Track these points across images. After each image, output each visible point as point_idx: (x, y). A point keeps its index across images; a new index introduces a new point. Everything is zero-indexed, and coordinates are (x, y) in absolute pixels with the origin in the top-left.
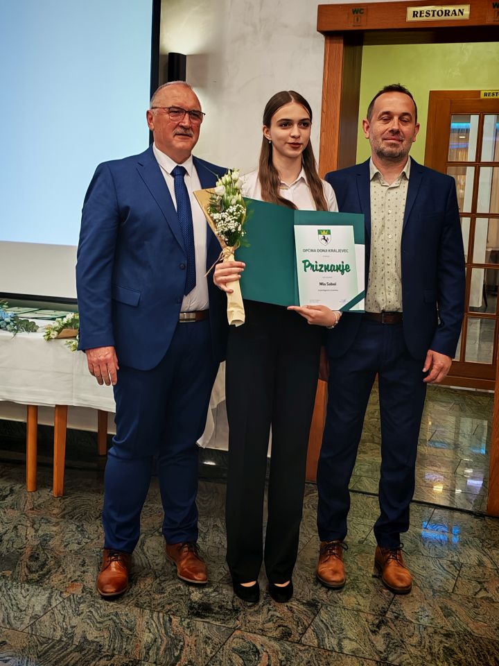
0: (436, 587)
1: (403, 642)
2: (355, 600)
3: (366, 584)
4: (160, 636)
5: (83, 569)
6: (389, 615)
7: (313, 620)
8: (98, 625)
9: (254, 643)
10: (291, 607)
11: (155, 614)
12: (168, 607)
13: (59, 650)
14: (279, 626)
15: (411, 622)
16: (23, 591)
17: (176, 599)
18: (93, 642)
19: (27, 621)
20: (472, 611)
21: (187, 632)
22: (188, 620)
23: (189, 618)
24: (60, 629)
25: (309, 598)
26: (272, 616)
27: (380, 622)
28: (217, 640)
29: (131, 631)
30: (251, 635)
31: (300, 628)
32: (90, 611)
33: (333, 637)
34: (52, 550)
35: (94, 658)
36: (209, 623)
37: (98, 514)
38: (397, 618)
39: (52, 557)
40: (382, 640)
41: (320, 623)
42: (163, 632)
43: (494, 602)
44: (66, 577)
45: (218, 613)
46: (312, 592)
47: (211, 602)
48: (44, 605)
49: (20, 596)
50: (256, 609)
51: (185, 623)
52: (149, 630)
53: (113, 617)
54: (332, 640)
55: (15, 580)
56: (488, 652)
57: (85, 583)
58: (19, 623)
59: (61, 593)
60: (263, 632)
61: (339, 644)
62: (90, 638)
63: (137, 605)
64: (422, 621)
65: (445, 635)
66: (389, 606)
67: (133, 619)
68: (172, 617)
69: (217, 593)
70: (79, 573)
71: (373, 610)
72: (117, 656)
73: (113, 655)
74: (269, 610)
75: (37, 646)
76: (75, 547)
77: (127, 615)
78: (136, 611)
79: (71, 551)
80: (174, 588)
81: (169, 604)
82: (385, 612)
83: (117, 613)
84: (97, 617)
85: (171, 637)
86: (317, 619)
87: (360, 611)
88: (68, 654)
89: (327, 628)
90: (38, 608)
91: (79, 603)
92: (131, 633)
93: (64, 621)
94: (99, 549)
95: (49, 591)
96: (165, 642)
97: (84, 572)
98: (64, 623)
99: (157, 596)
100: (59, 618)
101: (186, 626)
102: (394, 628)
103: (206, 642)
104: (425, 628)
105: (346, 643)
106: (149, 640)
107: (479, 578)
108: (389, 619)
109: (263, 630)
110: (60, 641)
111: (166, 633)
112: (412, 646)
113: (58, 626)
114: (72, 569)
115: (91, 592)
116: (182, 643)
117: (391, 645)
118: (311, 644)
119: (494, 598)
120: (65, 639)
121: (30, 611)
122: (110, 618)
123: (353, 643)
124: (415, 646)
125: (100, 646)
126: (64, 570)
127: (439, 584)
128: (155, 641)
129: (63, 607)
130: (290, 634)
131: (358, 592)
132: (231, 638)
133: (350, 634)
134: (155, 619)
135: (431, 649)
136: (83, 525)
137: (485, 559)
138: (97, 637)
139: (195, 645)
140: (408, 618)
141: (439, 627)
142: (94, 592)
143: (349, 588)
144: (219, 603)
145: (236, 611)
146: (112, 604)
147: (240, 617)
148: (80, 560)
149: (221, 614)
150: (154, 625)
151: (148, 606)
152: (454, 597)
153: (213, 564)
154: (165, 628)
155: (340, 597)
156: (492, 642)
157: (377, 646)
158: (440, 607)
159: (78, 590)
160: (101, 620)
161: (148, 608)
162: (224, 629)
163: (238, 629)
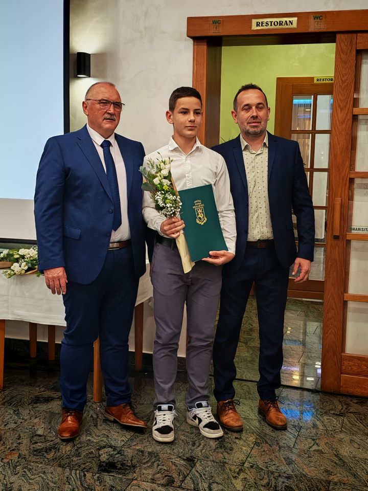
0: (281, 444)
1: (255, 483)
2: (222, 456)
3: (230, 443)
4: (77, 487)
5: (19, 441)
6: (246, 465)
7: (190, 471)
8: (31, 481)
9: (147, 489)
10: (175, 463)
11: (73, 472)
12: (83, 466)
14: (166, 476)
15: (262, 469)
17: (89, 460)
20: (307, 460)
21: (97, 483)
22: (98, 475)
23: (99, 473)
25: (188, 456)
26: (160, 469)
27: (239, 470)
28: (119, 488)
29: (55, 484)
30: (145, 483)
31: (181, 476)
32: (24, 471)
33: (205, 482)
36: (113, 476)
37: (30, 401)
38: (252, 467)
40: (241, 482)
41: (196, 473)
42: (79, 483)
43: (323, 453)
44: (6, 448)
45: (120, 469)
46: (190, 451)
47: (116, 461)
50: (149, 464)
51: (96, 477)
52: (69, 483)
53: (41, 474)
54: (204, 484)
56: (317, 487)
57: (20, 451)
59: (3, 459)
61: (209, 487)
63: (60, 466)
64: (270, 469)
65: (286, 477)
66: (247, 459)
67: (57, 475)
68: (86, 473)
69: (119, 455)
70: (15, 445)
71: (235, 462)
74: (158, 465)
76: (13, 426)
77: (52, 473)
78: (59, 470)
79: (9, 428)
80: (87, 452)
81: (84, 464)
82: (244, 463)
83: (44, 472)
84: (29, 475)
85: (85, 487)
86: (193, 470)
87: (225, 463)
89: (201, 476)
91: (16, 466)
92: (55, 486)
93: (4, 479)
94: (30, 427)
97: (19, 443)
98: (5, 481)
99: (75, 459)
100: (1, 477)
101: (97, 479)
102: (250, 474)
103: (111, 490)
104: (272, 473)
105: (214, 485)
107: (313, 436)
108: (246, 468)
109: (153, 480)
111: (82, 485)
112: (262, 486)
114: (11, 442)
115: (25, 458)
117: (247, 486)
118: (190, 488)
119: (323, 450)
122: (39, 475)
123: (220, 485)
124: (265, 486)
126: (4, 443)
127: (284, 442)
129: (4, 469)
130: (173, 482)
131: (225, 450)
132: (130, 486)
133: (217, 480)
134: (73, 475)
135: (276, 488)
136: (18, 410)
137: (318, 423)
138: (29, 490)
140: (260, 466)
141: (283, 472)
142: (27, 457)
143: (218, 447)
144: (121, 461)
145: (134, 466)
146: (41, 465)
147: (137, 471)
148: (17, 435)
149: (123, 469)
150: (72, 479)
151: (68, 466)
152: (294, 450)
153: (117, 434)
154: (80, 481)
155: (211, 454)
156: (320, 481)
157: (237, 486)
158: (284, 458)
159: (15, 457)
160: (33, 477)
161: (68, 468)
162: (124, 480)
163: (135, 480)
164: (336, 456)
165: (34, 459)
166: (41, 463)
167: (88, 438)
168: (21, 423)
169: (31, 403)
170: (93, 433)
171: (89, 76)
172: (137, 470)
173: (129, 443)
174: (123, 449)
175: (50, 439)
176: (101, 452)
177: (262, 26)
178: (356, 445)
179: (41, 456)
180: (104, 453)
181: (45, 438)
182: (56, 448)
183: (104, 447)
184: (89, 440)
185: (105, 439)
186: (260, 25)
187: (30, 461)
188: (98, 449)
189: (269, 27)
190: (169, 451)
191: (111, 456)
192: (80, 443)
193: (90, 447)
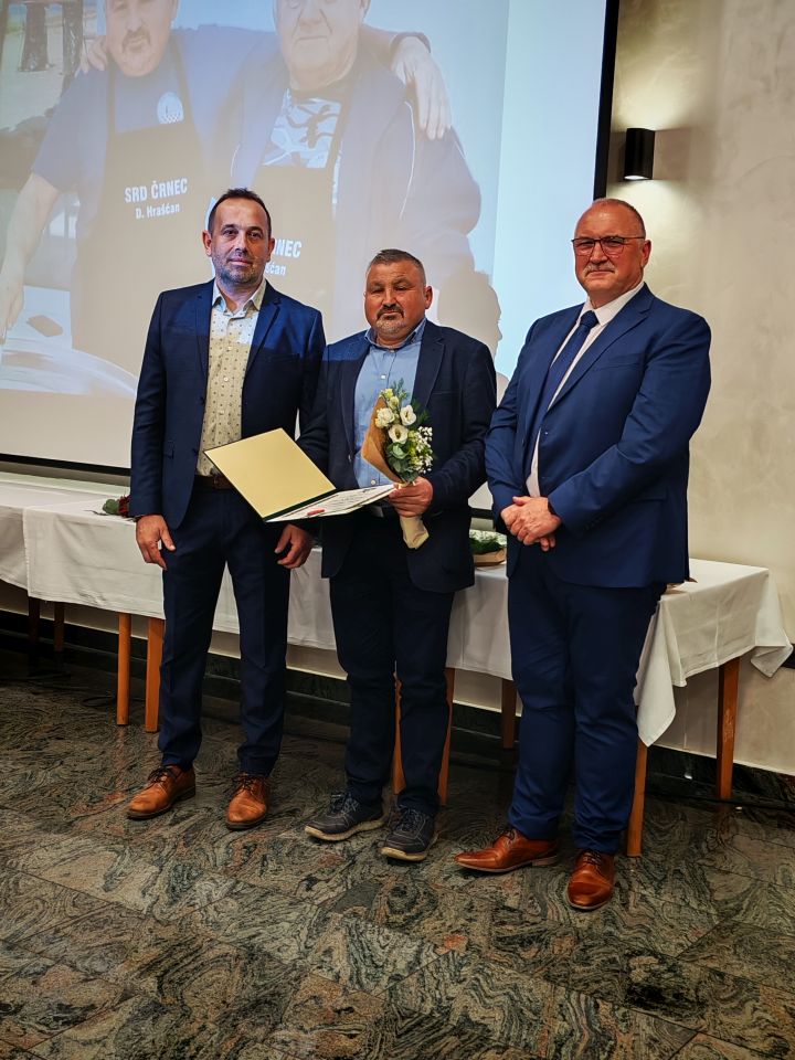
4: (580, 1029)
5: (469, 915)
8: (488, 1001)
9: (726, 1055)
10: (791, 1009)
11: (574, 995)
12: (595, 986)
13: (428, 1030)
14: (770, 1035)
16: (381, 938)
17: (606, 976)
18: (478, 1024)
19: (384, 981)
21: (622, 1026)
22: (623, 1010)
23: (626, 1007)
24: (430, 998)
26: (759, 1019)
28: (666, 1044)
29: (535, 1014)
30: (723, 1043)
32: (477, 979)
34: (425, 882)
35: (478, 1048)
36: (656, 1017)
39: (425, 893)
42: (585, 1022)
44: (444, 924)
45: (671, 1004)
47: (662, 986)
48: (410, 963)
49: (376, 945)
50: (734, 1005)
51: (619, 1014)
52: (564, 1017)
53: (510, 991)
55: (370, 921)
57: (471, 937)
58: (372, 984)
59: (436, 946)
60: (741, 1041)
62: (474, 1017)
63: (547, 978)
67: (539, 997)
68: (599, 1001)
69: (672, 974)
70: (462, 921)
72: (512, 1050)
73: (506, 1048)
74: (755, 1009)
75: (396, 1020)
76: (461, 882)
77: (530, 991)
78: (545, 986)
79: (453, 888)
80: (604, 958)
81: (598, 982)
83: (516, 986)
84: (486, 988)
85: (595, 1031)
88: (441, 1037)
90: (401, 965)
91: (461, 966)
92: (535, 1018)
93: (437, 989)
94: (494, 889)
95: (418, 943)
96: (586, 1038)
97: (470, 920)
98: (437, 992)
99: (578, 969)
100: (430, 982)
101: (620, 1017)
103: (650, 1046)
106: (563, 1032)
109: (741, 1038)
110: (431, 1016)
111: (589, 1024)
113: (428, 995)
114: (453, 914)
115: (479, 951)
116: (612, 1043)
120: (437, 1015)
121: (390, 968)
122: (505, 991)
125: (489, 1031)
126: (441, 915)
128: (571, 1035)
129: (437, 968)
132: (691, 1045)
134: (574, 1002)
138: (483, 1018)
139: (633, 1048)
142: (484, 950)
144: (673, 988)
145: (702, 1004)
146: (509, 971)
147: (707, 1015)
148: (466, 903)
149: (677, 1007)
150: (571, 1009)
151: (563, 981)
153: (669, 930)
154: (587, 1017)
159: (460, 946)
160: (492, 993)
161: (563, 984)
162: (679, 1030)
163: (701, 1032)
165: (496, 955)
166: (511, 966)
167: (608, 929)
170: (618, 918)
171: (649, 177)
172: (708, 1013)
173: (693, 951)
174: (680, 963)
175: (531, 920)
176: (633, 962)
179: (510, 952)
180: (640, 966)
181: (520, 917)
182: (541, 941)
183: (640, 953)
184: (610, 934)
185: (642, 936)
188: (627, 955)
190: (779, 982)
191: (654, 973)
192: (591, 937)
193: (612, 948)
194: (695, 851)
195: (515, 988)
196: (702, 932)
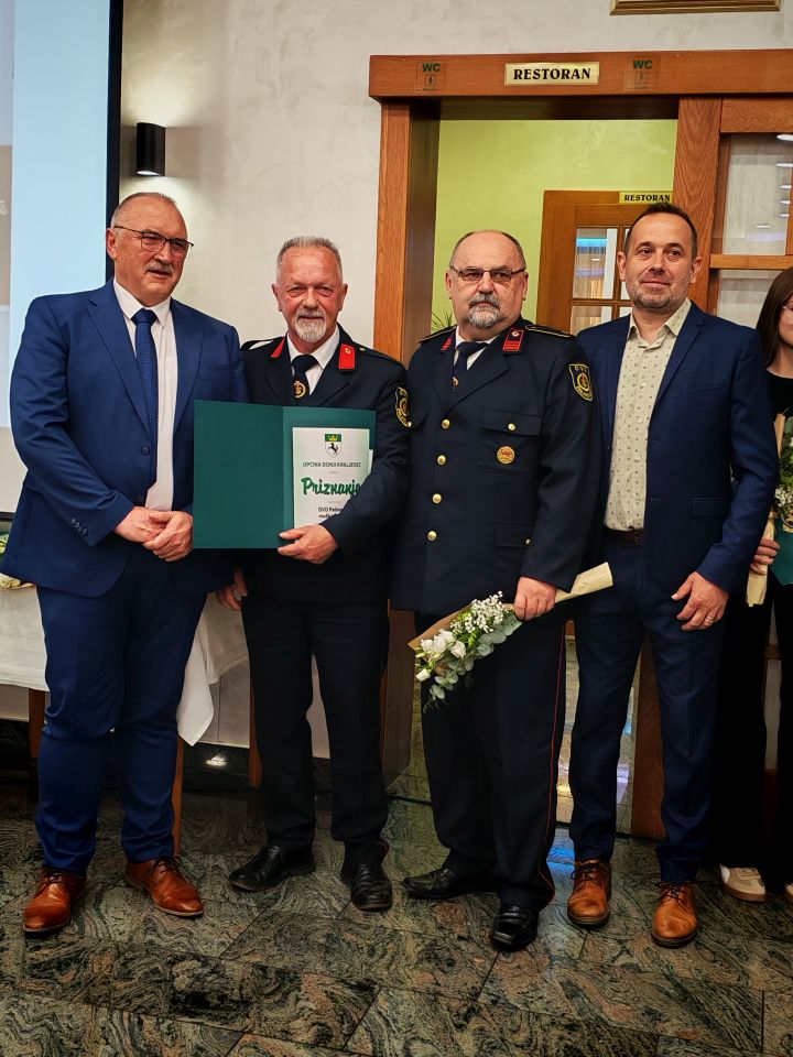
0: (554, 952)
1: (503, 1040)
2: (432, 978)
3: (448, 950)
4: (124, 1050)
6: (483, 999)
7: (366, 1012)
8: (23, 1036)
9: (272, 1053)
10: (332, 993)
11: (116, 1015)
12: (138, 1002)
14: (313, 1024)
15: (517, 1008)
17: (149, 989)
20: (609, 986)
21: (168, 1040)
22: (168, 1022)
23: (171, 1019)
25: (360, 978)
26: (302, 1009)
27: (469, 1011)
28: (213, 1052)
29: (76, 1042)
30: (269, 1040)
31: (345, 1026)
32: (11, 1014)
33: (396, 1038)
36: (201, 1024)
37: (27, 855)
38: (494, 1003)
40: (472, 1038)
41: (377, 1017)
42: (129, 1042)
43: (640, 972)
45: (216, 1008)
46: (365, 967)
47: (207, 990)
50: (278, 998)
51: (164, 1027)
52: (107, 1040)
53: (47, 1021)
54: (395, 1043)
56: (632, 1050)
60: (286, 1035)
61: (406, 1048)
63: (87, 1001)
64: (532, 1007)
65: (567, 1027)
66: (483, 984)
67: (80, 1023)
68: (142, 1017)
69: (215, 976)
71: (460, 992)
74: (298, 1000)
77: (70, 1017)
78: (86, 1009)
80: (146, 970)
81: (140, 996)
82: (477, 995)
83: (54, 1015)
84: (22, 1022)
85: (141, 1050)
86: (372, 1011)
87: (439, 993)
89: (388, 1025)
92: (76, 1046)
97: (2, 950)
99: (120, 985)
101: (166, 1031)
102: (490, 1019)
103: (196, 1056)
104: (538, 1017)
105: (416, 1045)
107: (618, 934)
108: (483, 1006)
109: (287, 1033)
111: (134, 1044)
112: (517, 1046)
115: (12, 983)
117: (485, 1047)
118: (362, 1051)
119: (640, 965)
122: (43, 1023)
123: (428, 1046)
124: (522, 1047)
127: (560, 946)
130: (329, 1037)
131: (437, 965)
132: (237, 1048)
133: (423, 1033)
134: (116, 1021)
135: (546, 1051)
136: (2, 873)
137: (628, 904)
140: (512, 1002)
141: (559, 1014)
142: (17, 981)
143: (422, 960)
144: (218, 991)
145: (245, 1002)
146: (46, 1000)
147: (251, 1014)
149: (222, 1009)
150: (114, 1032)
151: (105, 1002)
152: (582, 966)
153: (210, 929)
154: (131, 1036)
155: (408, 973)
156: (638, 1035)
157: (464, 1048)
158: (561, 983)
160: (28, 1026)
161: (104, 1005)
162: (225, 1033)
163: (248, 1032)
164: (667, 978)
165: (32, 985)
166: (48, 994)
167: (149, 937)
168: (7, 902)
169: (30, 858)
170: (159, 925)
171: (162, 173)
172: (253, 1011)
173: (235, 948)
175: (68, 940)
176: (177, 969)
177: (526, 78)
178: (708, 955)
179: (46, 978)
180: (183, 972)
181: (56, 938)
182: (79, 962)
183: (183, 959)
184: (152, 942)
185: (184, 940)
186: (523, 76)
187: (23, 990)
188: (169, 963)
189: (541, 81)
190: (320, 968)
191: (197, 978)
192: (132, 948)
193: (154, 958)
194: (232, 843)
195: (53, 1017)
196: (243, 927)
